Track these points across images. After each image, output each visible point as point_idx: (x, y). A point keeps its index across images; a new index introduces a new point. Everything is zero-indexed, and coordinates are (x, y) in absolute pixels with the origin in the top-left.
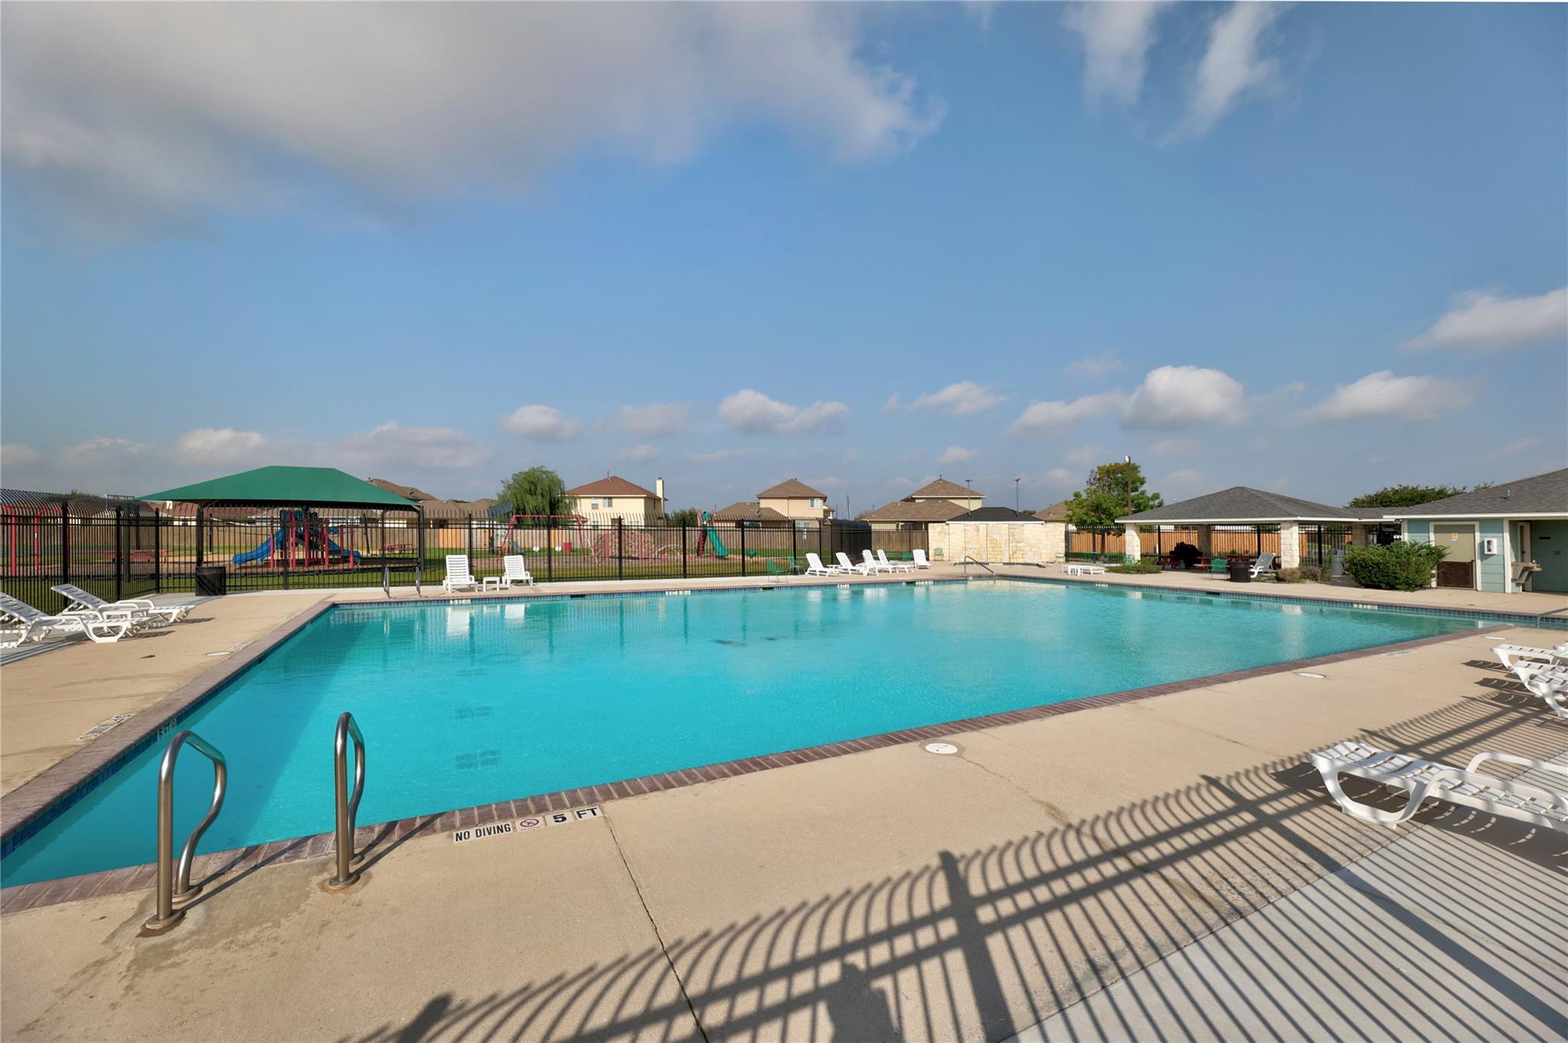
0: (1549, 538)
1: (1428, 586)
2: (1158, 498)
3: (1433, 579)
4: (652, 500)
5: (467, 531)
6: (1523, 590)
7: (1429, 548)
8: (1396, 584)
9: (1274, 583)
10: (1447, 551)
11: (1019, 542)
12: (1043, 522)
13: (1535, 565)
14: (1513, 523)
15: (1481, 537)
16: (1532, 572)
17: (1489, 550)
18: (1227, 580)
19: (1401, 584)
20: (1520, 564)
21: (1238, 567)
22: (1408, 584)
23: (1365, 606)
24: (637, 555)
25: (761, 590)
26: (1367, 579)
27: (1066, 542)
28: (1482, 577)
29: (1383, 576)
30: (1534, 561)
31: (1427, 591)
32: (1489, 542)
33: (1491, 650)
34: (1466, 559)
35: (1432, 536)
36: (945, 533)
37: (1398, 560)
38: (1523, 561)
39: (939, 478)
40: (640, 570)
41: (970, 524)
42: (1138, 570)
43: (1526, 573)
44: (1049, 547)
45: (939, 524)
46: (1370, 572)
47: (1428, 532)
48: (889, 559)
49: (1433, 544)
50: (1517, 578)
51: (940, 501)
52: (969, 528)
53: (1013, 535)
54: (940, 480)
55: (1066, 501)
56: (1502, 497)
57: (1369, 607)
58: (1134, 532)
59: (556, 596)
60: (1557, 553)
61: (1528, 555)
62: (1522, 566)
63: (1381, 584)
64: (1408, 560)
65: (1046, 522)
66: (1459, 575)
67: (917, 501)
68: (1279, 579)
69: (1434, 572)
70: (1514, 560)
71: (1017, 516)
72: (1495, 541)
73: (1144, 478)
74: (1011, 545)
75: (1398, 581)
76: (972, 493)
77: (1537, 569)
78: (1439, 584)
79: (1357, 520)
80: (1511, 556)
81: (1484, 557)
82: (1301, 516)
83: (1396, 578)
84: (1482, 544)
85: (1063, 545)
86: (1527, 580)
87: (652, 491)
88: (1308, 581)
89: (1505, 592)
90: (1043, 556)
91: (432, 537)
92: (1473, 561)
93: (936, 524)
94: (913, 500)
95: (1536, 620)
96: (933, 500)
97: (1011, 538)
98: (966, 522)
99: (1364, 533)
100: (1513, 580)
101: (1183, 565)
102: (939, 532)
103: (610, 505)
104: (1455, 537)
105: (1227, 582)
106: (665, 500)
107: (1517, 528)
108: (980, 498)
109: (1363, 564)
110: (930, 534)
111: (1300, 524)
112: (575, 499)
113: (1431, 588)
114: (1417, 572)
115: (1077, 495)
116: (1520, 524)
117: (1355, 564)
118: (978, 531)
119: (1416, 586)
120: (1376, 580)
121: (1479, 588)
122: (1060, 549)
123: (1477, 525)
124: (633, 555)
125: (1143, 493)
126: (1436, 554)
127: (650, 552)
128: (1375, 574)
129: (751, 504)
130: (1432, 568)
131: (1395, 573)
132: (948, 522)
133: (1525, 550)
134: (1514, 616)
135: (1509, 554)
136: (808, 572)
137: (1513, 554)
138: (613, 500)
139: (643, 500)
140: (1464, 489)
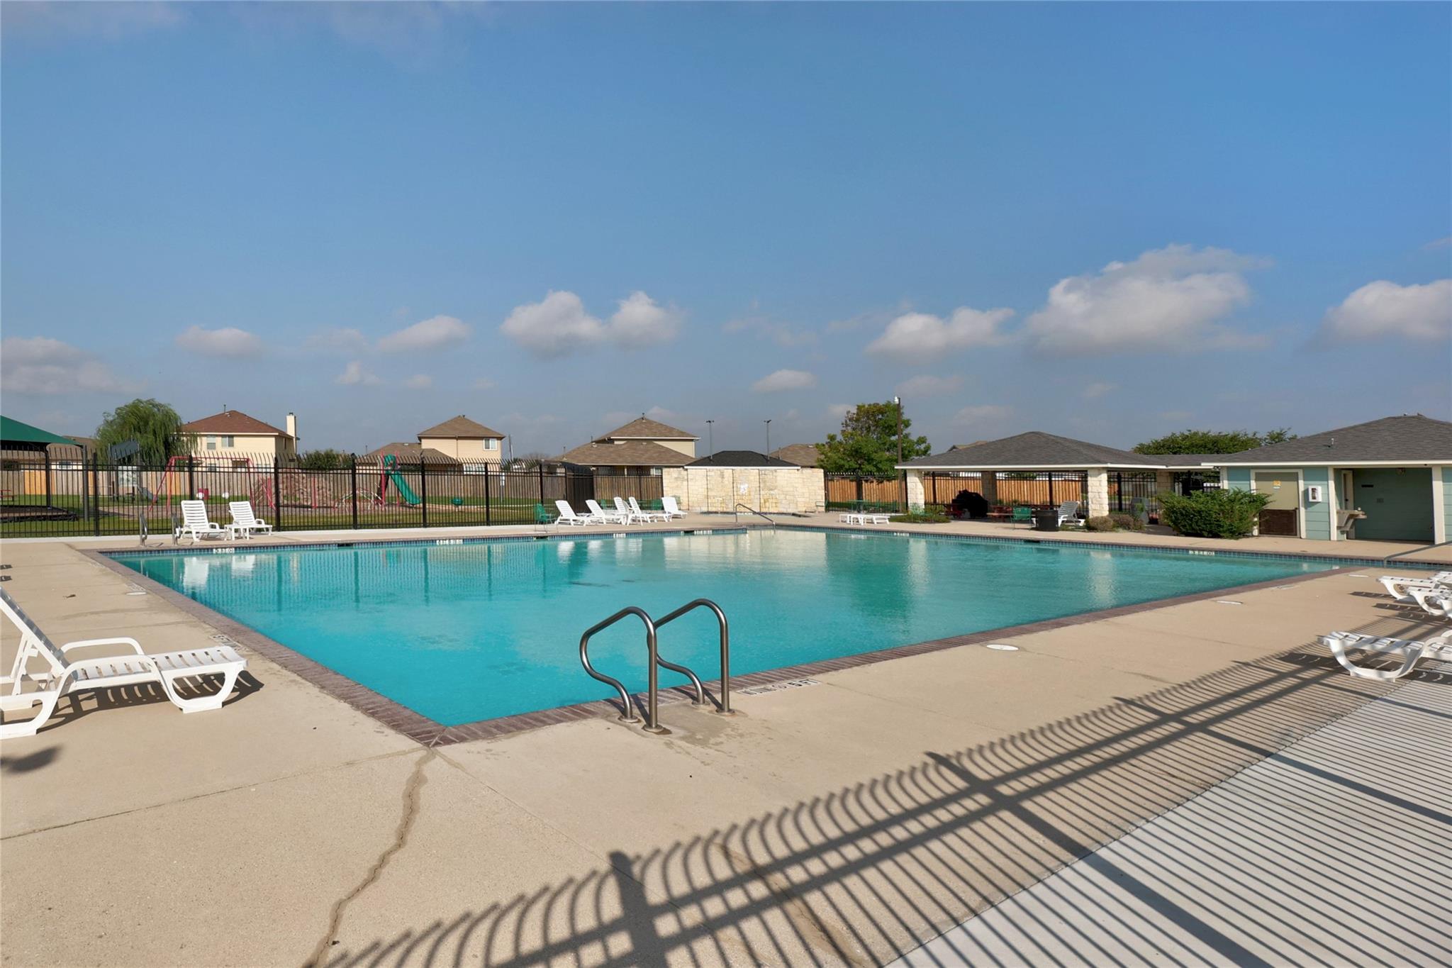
0: (1372, 486)
1: (1250, 534)
2: (924, 442)
3: (1255, 527)
4: (283, 440)
5: (44, 473)
6: (1347, 538)
7: (1251, 496)
8: (1220, 532)
9: (1085, 531)
10: (1269, 499)
11: (772, 490)
12: (799, 468)
13: (1361, 512)
14: (1338, 471)
15: (1305, 484)
16: (1356, 520)
17: (1314, 498)
18: (1032, 529)
19: (1224, 532)
20: (1346, 511)
21: (1045, 517)
22: (1231, 532)
23: (1201, 553)
24: (309, 503)
25: (535, 539)
26: (1188, 527)
27: (825, 490)
28: (1306, 524)
29: (1205, 524)
30: (1359, 509)
31: (1250, 539)
32: (1314, 490)
33: (1377, 580)
34: (1290, 507)
35: (1253, 484)
36: (683, 480)
37: (1222, 507)
38: (1346, 508)
39: (642, 416)
40: (314, 520)
41: (713, 470)
42: (925, 519)
43: (1351, 521)
44: (806, 495)
45: (675, 469)
46: (1191, 520)
47: (1249, 480)
48: (642, 508)
49: (1254, 492)
50: (1343, 525)
51: (644, 443)
52: (713, 474)
53: (765, 482)
54: (643, 418)
55: (817, 444)
56: (1325, 446)
57: (1205, 553)
58: (917, 479)
59: (323, 545)
60: (1380, 501)
61: (1351, 504)
62: (1347, 513)
63: (1203, 532)
64: (1232, 508)
65: (802, 467)
66: (1283, 523)
67: (616, 443)
68: (1090, 528)
69: (1256, 519)
70: (1339, 508)
71: (767, 461)
72: (1319, 489)
73: (908, 421)
74: (762, 492)
75: (1221, 529)
76: (682, 433)
77: (1362, 517)
78: (1261, 532)
79: (1164, 467)
80: (1336, 503)
81: (1308, 504)
82: (1111, 463)
83: (1220, 526)
84: (1306, 492)
85: (823, 492)
86: (1351, 528)
87: (283, 430)
88: (1121, 530)
89: (1330, 539)
90: (799, 505)
91: (16, 482)
92: (1296, 509)
93: (672, 469)
94: (611, 441)
95: (1383, 563)
96: (636, 442)
97: (762, 486)
98: (708, 468)
99: (1169, 481)
100: (1339, 528)
101: (968, 514)
102: (676, 478)
103: (231, 444)
104: (1277, 485)
105: (1032, 531)
106: (297, 439)
107: (1341, 475)
108: (692, 440)
109: (1184, 512)
110: (664, 481)
111: (1109, 471)
112: (196, 437)
113: (1253, 536)
114: (1240, 520)
115: (832, 438)
116: (1344, 472)
117: (1174, 512)
118: (723, 477)
119: (1240, 534)
120: (1197, 528)
121: (1303, 535)
122: (819, 497)
123: (1300, 473)
124: (305, 503)
125: (907, 436)
126: (1257, 501)
127: (325, 499)
128: (1197, 522)
129: (410, 444)
130: (1254, 516)
131: (1218, 521)
132: (686, 467)
133: (1348, 498)
134: (1356, 559)
135: (1334, 502)
136: (558, 521)
137: (1338, 502)
138: (235, 439)
139: (273, 439)
140: (1255, 434)
